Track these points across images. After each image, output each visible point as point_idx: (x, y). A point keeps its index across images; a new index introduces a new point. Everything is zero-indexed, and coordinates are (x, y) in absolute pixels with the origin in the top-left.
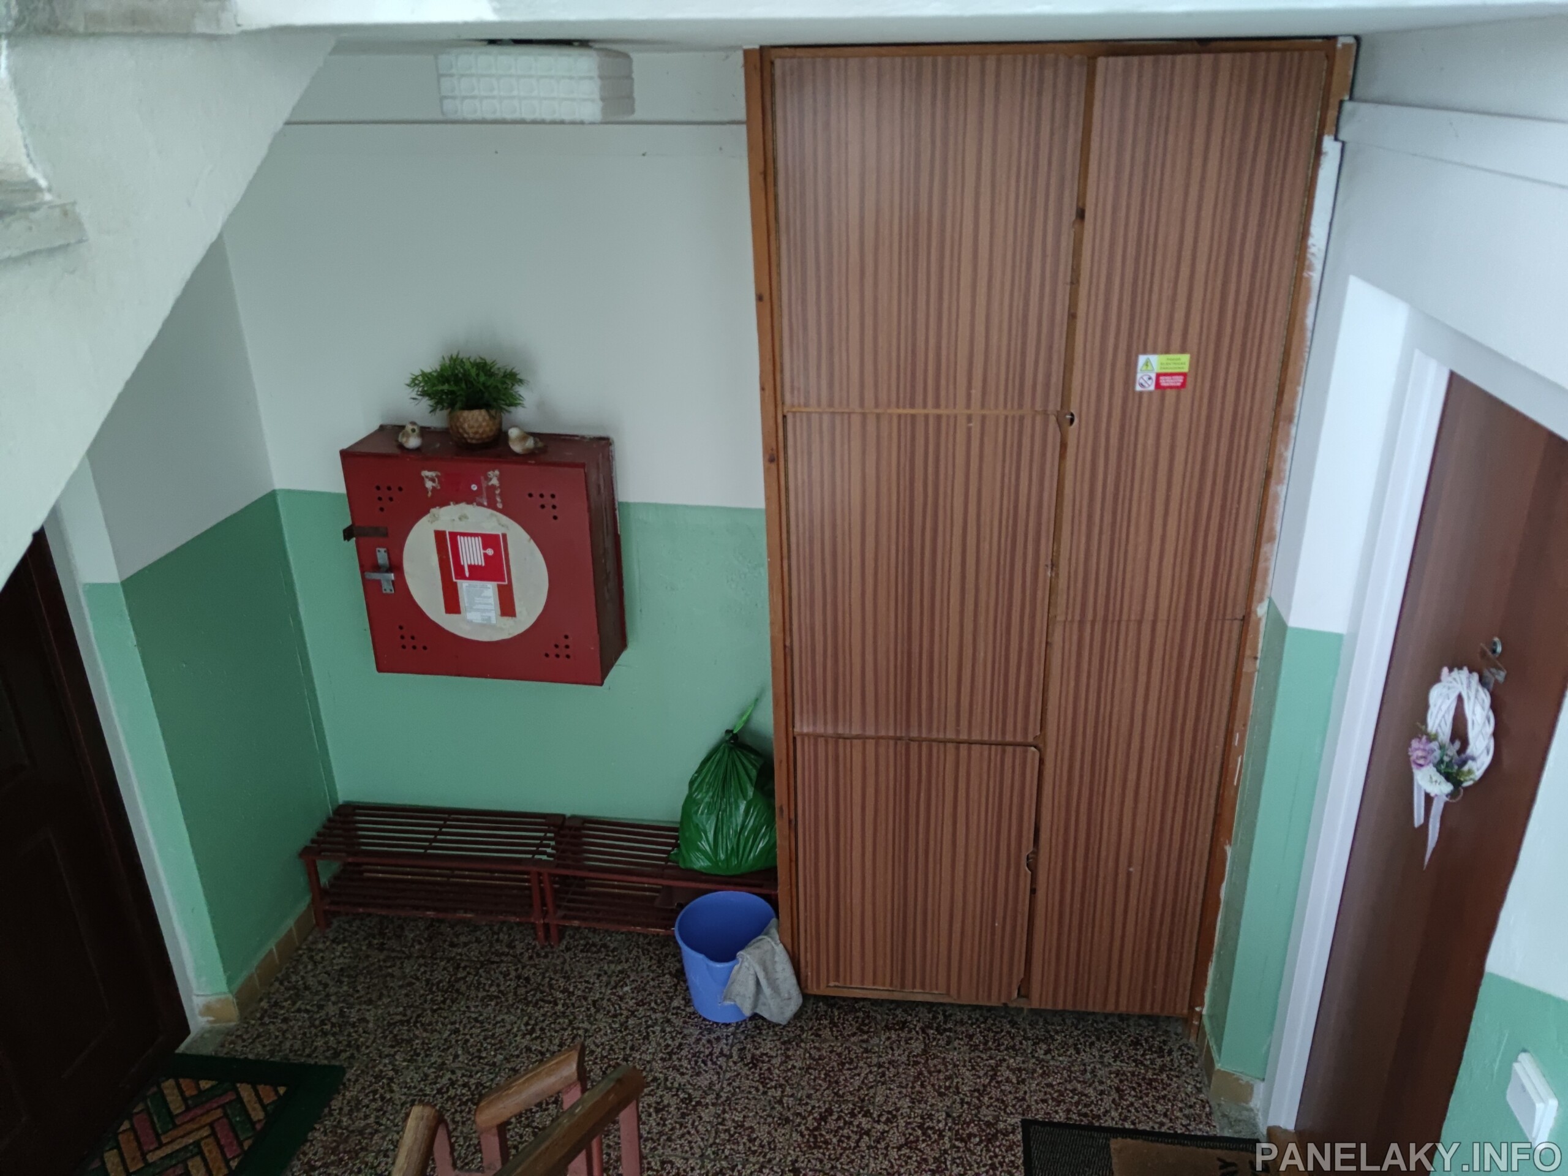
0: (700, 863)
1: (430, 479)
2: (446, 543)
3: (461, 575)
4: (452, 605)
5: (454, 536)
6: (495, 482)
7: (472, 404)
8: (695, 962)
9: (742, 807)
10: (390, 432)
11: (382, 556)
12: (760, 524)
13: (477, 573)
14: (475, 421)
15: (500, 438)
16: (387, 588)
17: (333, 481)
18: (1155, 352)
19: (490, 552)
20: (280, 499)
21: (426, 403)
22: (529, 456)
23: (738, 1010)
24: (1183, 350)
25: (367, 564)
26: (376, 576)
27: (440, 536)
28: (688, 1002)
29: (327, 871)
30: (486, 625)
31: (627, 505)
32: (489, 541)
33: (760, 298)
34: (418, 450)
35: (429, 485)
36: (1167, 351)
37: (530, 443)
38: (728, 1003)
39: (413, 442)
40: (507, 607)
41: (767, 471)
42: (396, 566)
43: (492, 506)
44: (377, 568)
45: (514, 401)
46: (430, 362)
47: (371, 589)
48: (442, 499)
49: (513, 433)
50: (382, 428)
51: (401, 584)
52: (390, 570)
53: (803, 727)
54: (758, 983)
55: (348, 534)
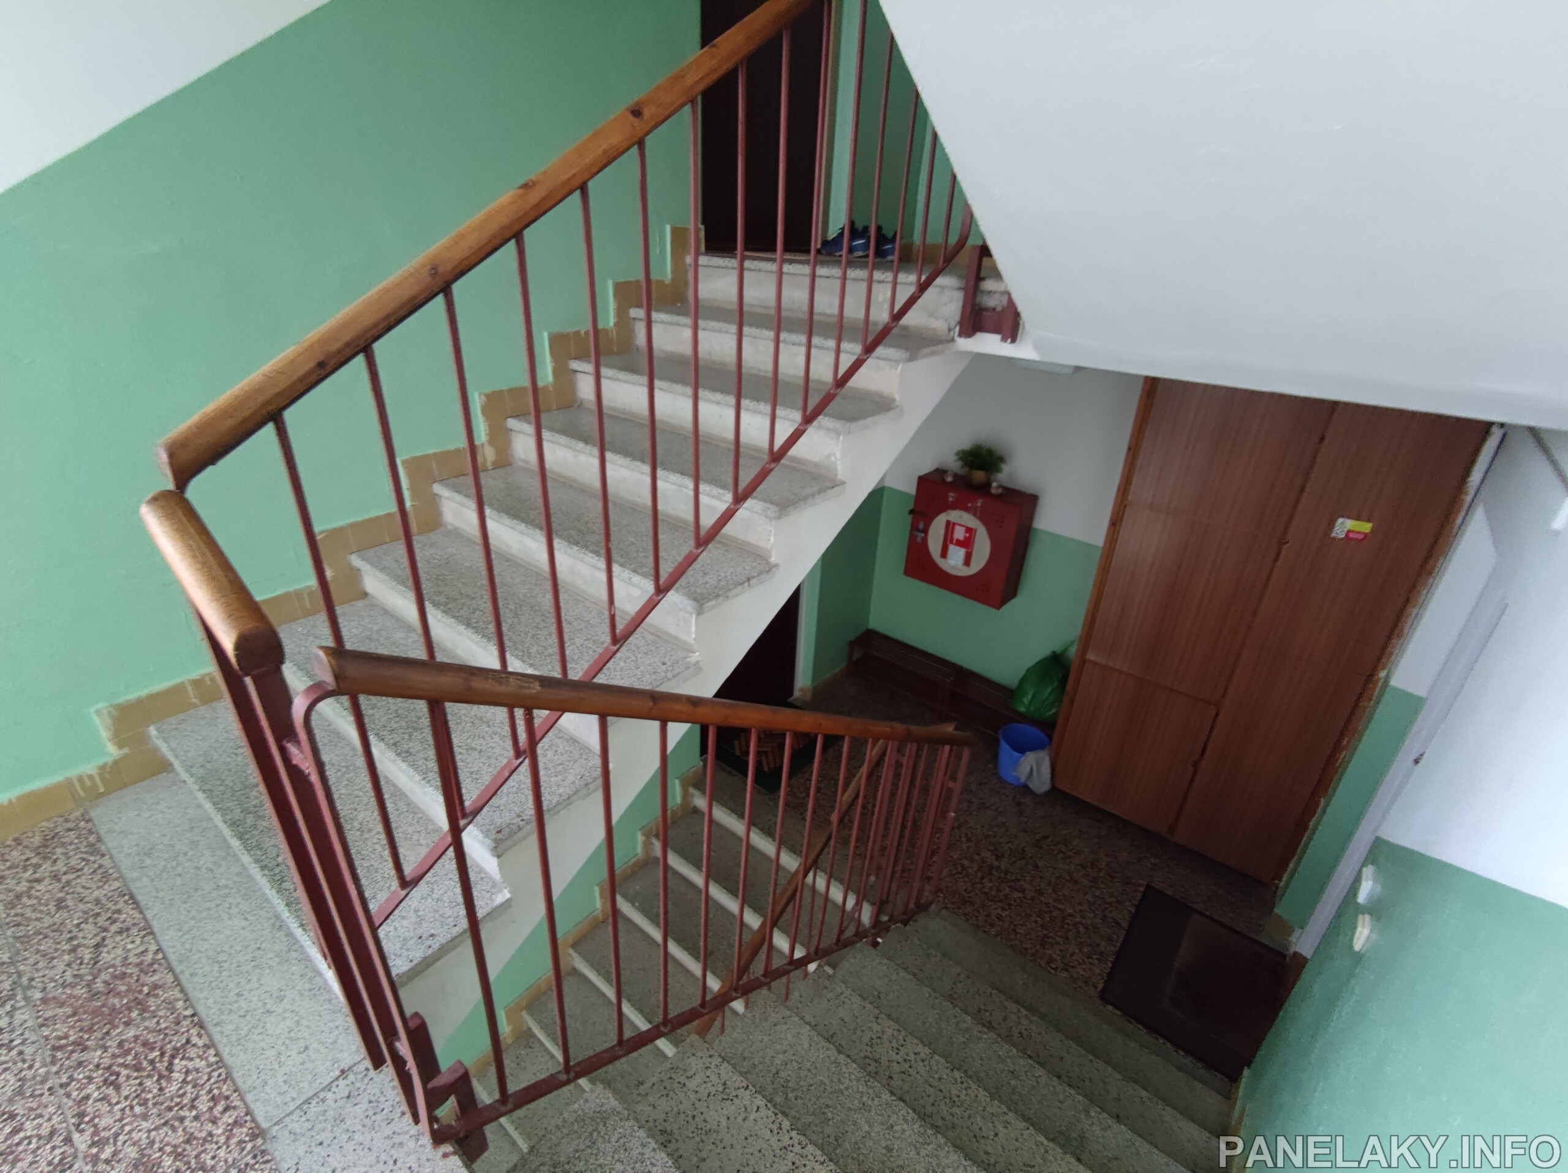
0: (1022, 709)
1: (952, 497)
2: (950, 526)
3: (951, 542)
4: (944, 554)
5: (954, 524)
6: (979, 504)
7: (980, 468)
8: (1005, 750)
9: (1050, 689)
10: (940, 472)
11: (921, 526)
12: (1098, 554)
13: (959, 543)
14: (979, 476)
15: (987, 485)
16: (919, 540)
17: (911, 489)
18: (1349, 518)
19: (967, 535)
20: (886, 492)
21: (960, 463)
22: (999, 496)
23: (1018, 778)
24: (1369, 521)
25: (914, 528)
26: (916, 533)
27: (948, 523)
28: (996, 768)
29: (857, 655)
30: (954, 567)
31: (1036, 530)
32: (969, 530)
33: (1129, 449)
34: (950, 483)
35: (951, 499)
36: (1358, 519)
37: (1000, 491)
38: (1015, 774)
39: (949, 479)
40: (967, 562)
41: (1108, 531)
42: (926, 531)
43: (975, 515)
44: (918, 530)
45: (999, 470)
46: (966, 444)
47: (912, 538)
48: (954, 506)
49: (994, 484)
50: (937, 470)
51: (925, 540)
52: (922, 532)
53: (1091, 656)
54: (1032, 770)
55: (911, 512)
